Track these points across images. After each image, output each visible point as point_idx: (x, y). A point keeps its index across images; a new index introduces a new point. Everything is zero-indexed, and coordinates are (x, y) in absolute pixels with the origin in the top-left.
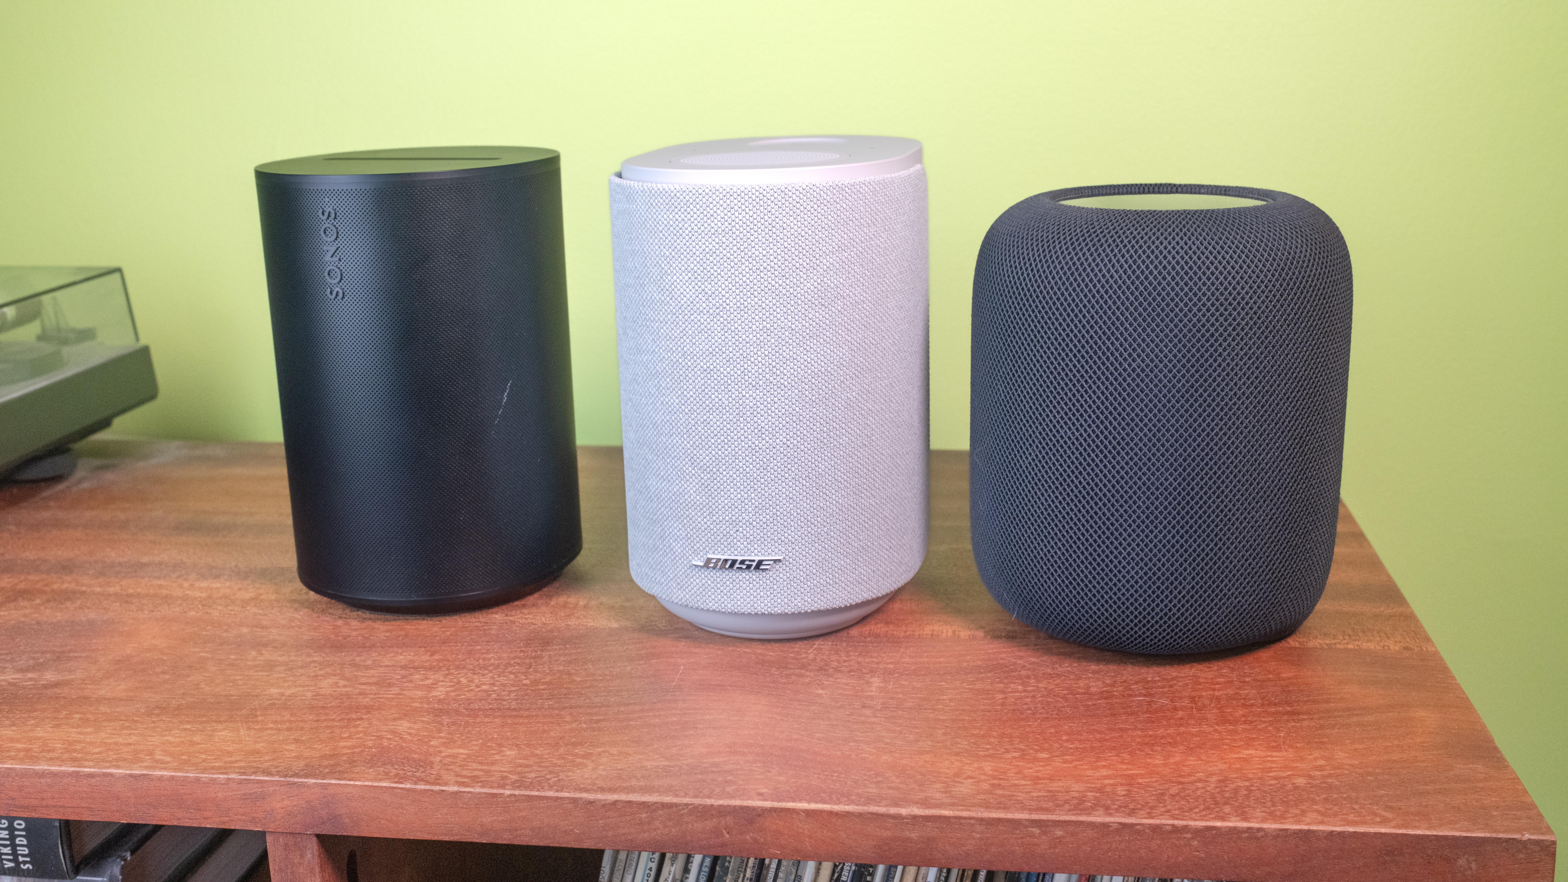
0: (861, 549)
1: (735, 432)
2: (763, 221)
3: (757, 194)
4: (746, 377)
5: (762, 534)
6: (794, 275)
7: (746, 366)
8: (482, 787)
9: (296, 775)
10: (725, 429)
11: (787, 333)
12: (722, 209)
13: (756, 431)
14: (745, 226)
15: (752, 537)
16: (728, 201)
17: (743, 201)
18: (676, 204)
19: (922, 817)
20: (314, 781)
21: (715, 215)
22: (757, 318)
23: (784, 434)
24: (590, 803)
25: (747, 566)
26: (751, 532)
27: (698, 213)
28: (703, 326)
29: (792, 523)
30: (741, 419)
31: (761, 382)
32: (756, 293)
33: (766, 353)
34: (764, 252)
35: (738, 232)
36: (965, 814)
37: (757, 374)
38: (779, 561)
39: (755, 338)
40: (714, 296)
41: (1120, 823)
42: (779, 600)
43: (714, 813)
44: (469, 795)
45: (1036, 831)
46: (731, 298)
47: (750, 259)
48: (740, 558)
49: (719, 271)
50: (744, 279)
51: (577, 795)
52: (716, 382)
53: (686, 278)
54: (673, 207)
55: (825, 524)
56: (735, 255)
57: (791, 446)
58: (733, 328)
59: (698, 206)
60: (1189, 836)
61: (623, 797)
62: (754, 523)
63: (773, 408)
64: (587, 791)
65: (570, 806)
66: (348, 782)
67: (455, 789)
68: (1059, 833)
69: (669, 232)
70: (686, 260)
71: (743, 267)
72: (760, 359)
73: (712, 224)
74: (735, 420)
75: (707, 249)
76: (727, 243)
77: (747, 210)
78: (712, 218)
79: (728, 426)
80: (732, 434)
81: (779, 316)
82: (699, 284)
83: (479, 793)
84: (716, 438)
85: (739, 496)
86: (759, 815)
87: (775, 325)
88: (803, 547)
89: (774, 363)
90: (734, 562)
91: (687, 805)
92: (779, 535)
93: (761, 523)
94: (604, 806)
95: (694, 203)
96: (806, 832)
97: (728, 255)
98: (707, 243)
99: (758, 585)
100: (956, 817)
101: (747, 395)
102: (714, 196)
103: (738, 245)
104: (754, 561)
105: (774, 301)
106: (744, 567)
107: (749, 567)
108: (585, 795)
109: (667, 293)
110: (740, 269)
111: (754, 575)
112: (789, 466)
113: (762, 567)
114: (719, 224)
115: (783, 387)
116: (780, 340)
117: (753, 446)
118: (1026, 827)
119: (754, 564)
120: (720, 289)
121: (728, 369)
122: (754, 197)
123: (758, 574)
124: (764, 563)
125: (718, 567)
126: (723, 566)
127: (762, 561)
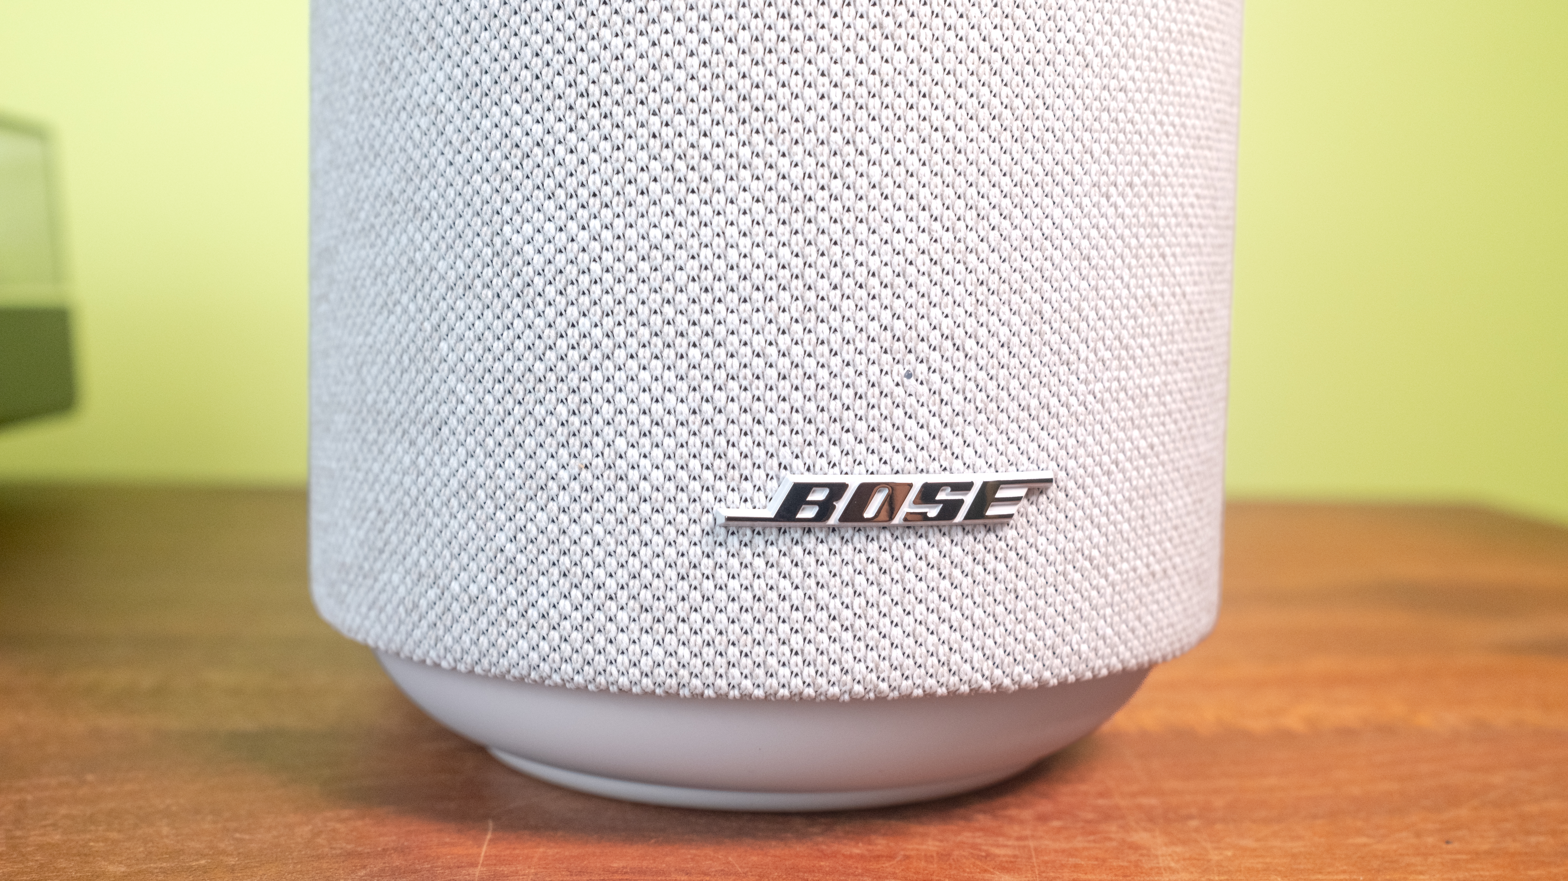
25: (943, 508)
38: (1051, 485)
48: (916, 482)
90: (896, 495)
104: (966, 487)
106: (933, 512)
107: (950, 509)
111: (954, 544)
113: (991, 511)
119: (969, 498)
123: (970, 538)
124: (1000, 494)
125: (834, 519)
126: (854, 513)
127: (998, 485)
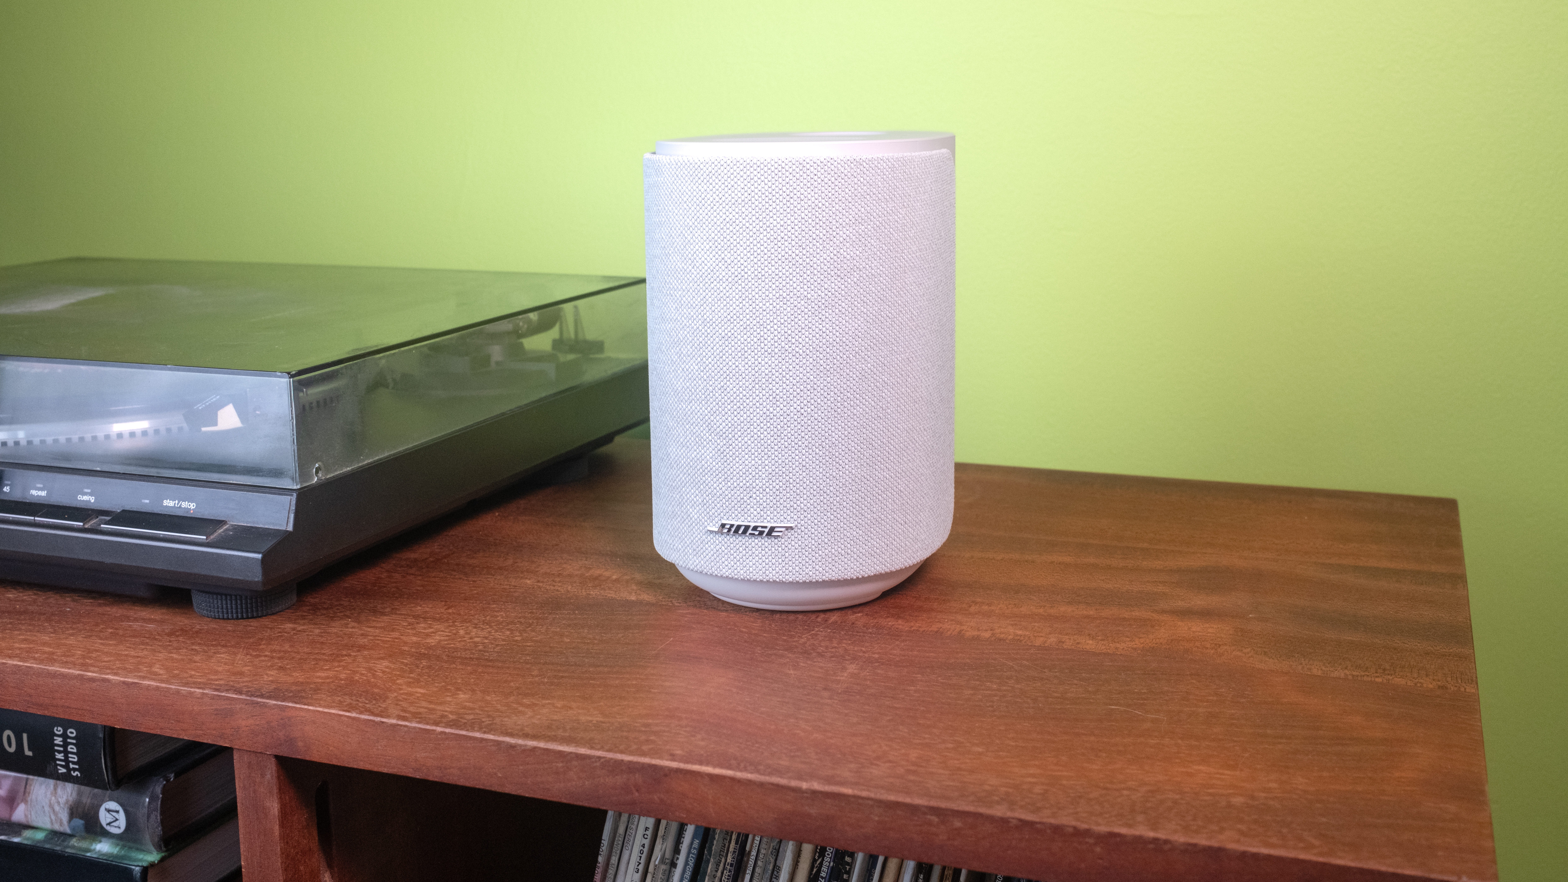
0: (874, 521)
1: (751, 398)
2: (781, 192)
3: (776, 165)
4: (762, 345)
5: (774, 501)
6: (811, 245)
7: (762, 333)
8: (419, 722)
9: (262, 696)
10: (741, 395)
11: (803, 302)
12: (742, 179)
13: (771, 398)
14: (763, 196)
15: (765, 504)
16: (748, 173)
17: (762, 172)
18: (699, 175)
19: (821, 792)
20: (275, 702)
21: (736, 186)
22: (774, 286)
23: (798, 402)
24: (513, 747)
25: (759, 532)
26: (765, 498)
27: (720, 183)
28: (722, 294)
29: (805, 491)
30: (757, 386)
31: (776, 350)
32: (773, 262)
33: (782, 321)
34: (782, 222)
35: (757, 203)
36: (864, 794)
37: (772, 342)
38: (791, 528)
39: (771, 307)
40: (733, 264)
41: (1020, 820)
42: (791, 568)
43: (624, 768)
44: (406, 729)
45: (935, 819)
46: (749, 267)
47: (768, 229)
48: (753, 525)
49: (738, 240)
50: (762, 248)
51: (501, 739)
52: (733, 348)
53: (708, 247)
54: (697, 178)
55: (838, 494)
56: (754, 224)
57: (805, 414)
58: (750, 296)
59: (720, 177)
60: (1091, 841)
61: (542, 745)
62: (768, 490)
63: (788, 376)
64: (511, 735)
65: (494, 748)
66: (303, 706)
67: (394, 721)
68: (958, 824)
69: (692, 203)
70: (707, 229)
71: (761, 236)
72: (776, 327)
73: (733, 195)
74: (750, 387)
75: (728, 219)
76: (747, 213)
77: (766, 181)
78: (733, 189)
79: (744, 393)
80: (748, 401)
81: (795, 285)
82: (720, 253)
83: (415, 728)
84: (732, 404)
85: (753, 462)
86: (666, 775)
87: (792, 294)
88: (815, 516)
89: (789, 332)
90: (747, 528)
91: (599, 758)
92: (792, 503)
93: (774, 490)
94: (524, 751)
95: (716, 174)
96: (710, 797)
97: (747, 224)
98: (727, 213)
99: (770, 553)
100: (854, 796)
101: (763, 362)
102: (735, 167)
103: (757, 215)
104: (766, 527)
105: (791, 270)
106: (757, 533)
107: (761, 533)
108: (508, 739)
109: (690, 261)
110: (758, 239)
111: (765, 541)
112: (803, 434)
113: (774, 534)
114: (739, 195)
115: (797, 355)
116: (796, 309)
117: (768, 413)
118: (925, 813)
119: (767, 530)
120: (739, 258)
121: (745, 336)
122: (773, 169)
123: (770, 540)
124: (776, 530)
125: (732, 532)
126: (736, 531)
127: (775, 527)
